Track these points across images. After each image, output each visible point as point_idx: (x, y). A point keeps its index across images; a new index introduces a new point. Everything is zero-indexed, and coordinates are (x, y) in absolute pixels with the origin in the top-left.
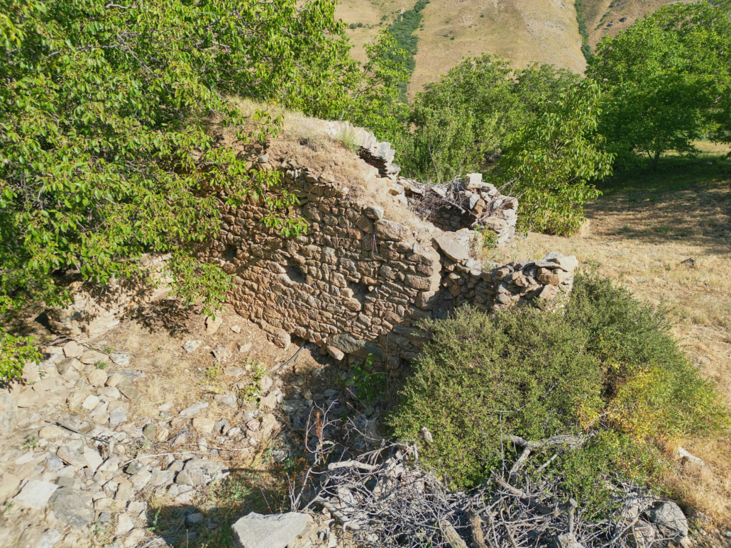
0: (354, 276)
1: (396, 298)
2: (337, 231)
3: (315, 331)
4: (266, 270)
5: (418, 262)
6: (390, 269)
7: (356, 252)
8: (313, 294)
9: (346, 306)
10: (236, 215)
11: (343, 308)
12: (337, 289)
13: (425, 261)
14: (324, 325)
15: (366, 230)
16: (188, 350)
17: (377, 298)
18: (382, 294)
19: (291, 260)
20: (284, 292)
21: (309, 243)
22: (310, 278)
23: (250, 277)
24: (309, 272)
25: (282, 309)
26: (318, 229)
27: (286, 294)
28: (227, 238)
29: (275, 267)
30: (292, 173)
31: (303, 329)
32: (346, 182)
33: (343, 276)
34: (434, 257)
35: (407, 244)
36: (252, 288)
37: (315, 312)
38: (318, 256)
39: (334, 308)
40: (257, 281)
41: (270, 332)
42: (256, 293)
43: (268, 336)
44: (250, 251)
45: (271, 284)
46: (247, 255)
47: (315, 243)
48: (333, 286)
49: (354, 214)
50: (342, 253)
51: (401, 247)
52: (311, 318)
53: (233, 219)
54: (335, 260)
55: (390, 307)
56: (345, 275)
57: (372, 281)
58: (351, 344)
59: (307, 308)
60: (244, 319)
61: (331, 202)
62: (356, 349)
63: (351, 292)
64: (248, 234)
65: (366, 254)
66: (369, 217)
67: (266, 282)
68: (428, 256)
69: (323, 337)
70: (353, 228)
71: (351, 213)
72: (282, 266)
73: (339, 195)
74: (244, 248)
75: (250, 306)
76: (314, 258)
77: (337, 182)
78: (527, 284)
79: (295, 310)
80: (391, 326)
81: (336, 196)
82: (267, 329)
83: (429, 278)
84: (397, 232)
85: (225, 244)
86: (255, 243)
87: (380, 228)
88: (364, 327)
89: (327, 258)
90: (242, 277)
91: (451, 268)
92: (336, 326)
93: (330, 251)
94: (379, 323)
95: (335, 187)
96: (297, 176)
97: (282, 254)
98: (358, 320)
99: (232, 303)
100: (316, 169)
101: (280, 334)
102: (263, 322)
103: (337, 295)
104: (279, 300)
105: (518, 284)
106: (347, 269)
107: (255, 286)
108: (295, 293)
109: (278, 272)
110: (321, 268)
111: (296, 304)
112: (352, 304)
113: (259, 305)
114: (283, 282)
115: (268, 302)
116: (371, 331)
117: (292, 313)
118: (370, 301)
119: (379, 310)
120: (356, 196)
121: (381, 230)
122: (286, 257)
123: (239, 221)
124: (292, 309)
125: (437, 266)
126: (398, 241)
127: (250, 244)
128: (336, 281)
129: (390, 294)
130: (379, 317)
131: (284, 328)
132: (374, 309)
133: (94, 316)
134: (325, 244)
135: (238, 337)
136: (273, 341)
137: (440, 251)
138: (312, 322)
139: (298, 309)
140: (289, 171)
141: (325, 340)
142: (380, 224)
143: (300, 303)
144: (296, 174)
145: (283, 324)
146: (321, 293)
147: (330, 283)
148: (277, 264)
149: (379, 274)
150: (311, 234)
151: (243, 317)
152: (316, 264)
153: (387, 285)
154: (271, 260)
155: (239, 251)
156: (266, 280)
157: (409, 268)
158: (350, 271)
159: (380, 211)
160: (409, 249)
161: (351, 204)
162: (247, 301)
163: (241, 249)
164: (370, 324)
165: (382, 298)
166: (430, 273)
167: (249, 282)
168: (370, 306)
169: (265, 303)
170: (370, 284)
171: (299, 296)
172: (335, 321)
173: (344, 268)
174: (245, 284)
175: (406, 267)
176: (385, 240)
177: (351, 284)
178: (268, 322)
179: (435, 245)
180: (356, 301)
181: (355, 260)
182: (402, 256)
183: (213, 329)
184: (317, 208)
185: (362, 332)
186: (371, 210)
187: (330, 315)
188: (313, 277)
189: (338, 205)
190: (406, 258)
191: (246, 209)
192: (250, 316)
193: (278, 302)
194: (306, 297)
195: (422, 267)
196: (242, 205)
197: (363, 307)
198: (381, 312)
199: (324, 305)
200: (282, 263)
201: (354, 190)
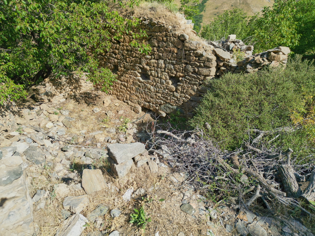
0: (172, 73)
1: (193, 82)
2: (165, 50)
3: (153, 104)
4: (131, 76)
5: (205, 61)
6: (191, 66)
7: (174, 60)
8: (152, 85)
9: (167, 89)
10: (118, 50)
11: (167, 90)
12: (164, 81)
13: (209, 60)
14: (157, 100)
15: (179, 47)
16: (95, 112)
17: (183, 83)
18: (186, 81)
19: (143, 69)
20: (139, 86)
21: (150, 60)
22: (151, 77)
23: (124, 80)
24: (151, 74)
25: (138, 94)
26: (156, 51)
27: (140, 87)
28: (114, 62)
29: (135, 73)
30: (145, 22)
31: (147, 104)
32: (170, 24)
33: (167, 74)
34: (214, 58)
35: (200, 51)
36: (125, 86)
37: (153, 94)
38: (156, 65)
39: (162, 91)
40: (127, 82)
41: (132, 106)
42: (127, 88)
43: (131, 108)
44: (124, 67)
45: (133, 82)
46: (123, 69)
47: (154, 59)
48: (162, 80)
49: (174, 40)
50: (167, 61)
51: (197, 53)
52: (151, 97)
53: (117, 51)
54: (163, 66)
55: (189, 87)
56: (168, 73)
57: (181, 74)
58: (169, 108)
59: (149, 92)
60: (120, 101)
61: (163, 35)
62: (172, 111)
63: (170, 82)
64: (124, 58)
65: (179, 60)
66: (182, 40)
67: (131, 81)
68: (210, 57)
69: (156, 106)
70: (173, 47)
71: (172, 39)
72: (139, 72)
73: (167, 30)
74: (122, 65)
75: (124, 95)
76: (154, 66)
77: (166, 24)
78: (262, 61)
79: (144, 94)
80: (190, 97)
81: (165, 31)
82: (131, 104)
83: (210, 69)
84: (195, 45)
85: (113, 65)
86: (127, 62)
87: (187, 44)
88: (176, 99)
89: (160, 65)
90: (121, 81)
91: (222, 64)
92: (163, 100)
93: (161, 61)
94: (184, 96)
95: (165, 26)
96: (147, 23)
97: (139, 66)
98: (174, 96)
99: (116, 94)
100: (156, 19)
101: (137, 107)
102: (129, 102)
103: (164, 84)
104: (137, 90)
105: (258, 62)
106: (169, 70)
107: (126, 84)
108: (144, 85)
109: (137, 76)
110: (157, 71)
111: (145, 91)
112: (171, 88)
113: (128, 94)
114: (139, 80)
115: (132, 92)
116: (180, 101)
117: (142, 96)
118: (180, 85)
119: (184, 90)
120: (175, 30)
121: (187, 45)
122: (140, 68)
123: (120, 52)
124: (143, 94)
125: (214, 63)
126: (196, 50)
127: (124, 63)
128: (164, 77)
129: (190, 80)
130: (184, 93)
131: (139, 104)
132: (182, 89)
133: (54, 95)
134: (160, 58)
135: (118, 108)
136: (134, 110)
137: (216, 55)
138: (152, 99)
139: (145, 93)
140: (143, 22)
141: (157, 108)
142: (186, 42)
143: (146, 90)
144: (147, 22)
145: (138, 102)
146: (156, 84)
147: (161, 78)
148: (136, 72)
149: (185, 70)
150: (153, 54)
151: (120, 100)
152: (154, 69)
153: (188, 76)
154: (134, 70)
155: (119, 68)
156: (131, 80)
157: (200, 65)
158: (170, 71)
159: (187, 37)
160: (201, 54)
161: (172, 34)
162: (122, 92)
163: (120, 66)
164: (179, 97)
165: (186, 83)
166: (211, 66)
167: (123, 83)
168: (180, 88)
169: (130, 93)
170: (180, 76)
171: (146, 87)
172: (162, 98)
173: (168, 69)
174: (121, 84)
175: (198, 64)
176: (189, 51)
177: (171, 78)
178: (131, 102)
179: (214, 52)
180: (173, 86)
181: (173, 64)
182: (197, 58)
183: (106, 104)
184: (156, 39)
185: (175, 102)
186: (183, 36)
187: (160, 95)
188: (153, 76)
189: (166, 36)
190: (199, 59)
191: (123, 46)
192: (123, 99)
193: (136, 91)
194: (149, 87)
195: (207, 63)
196: (121, 44)
197: (176, 89)
198: (185, 91)
199: (157, 90)
200: (139, 71)
201: (174, 27)
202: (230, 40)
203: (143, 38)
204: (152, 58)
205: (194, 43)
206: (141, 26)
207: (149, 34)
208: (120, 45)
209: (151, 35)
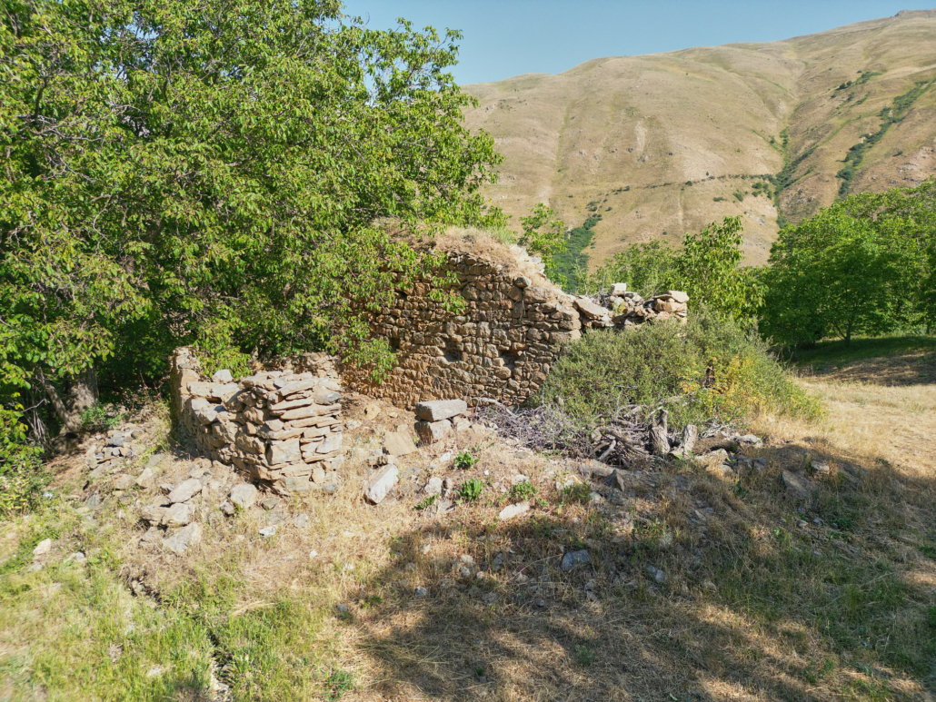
0: (505, 345)
1: (542, 357)
2: (491, 304)
4: (426, 355)
5: (560, 319)
6: (537, 330)
7: (507, 321)
8: (467, 370)
9: (497, 374)
10: (402, 309)
11: (495, 377)
12: (490, 360)
13: (566, 317)
14: (477, 398)
15: (516, 298)
17: (525, 361)
18: (529, 356)
19: (450, 341)
20: (441, 374)
21: (464, 323)
22: (465, 355)
23: (410, 365)
24: (465, 350)
25: (438, 391)
26: (475, 307)
27: (443, 376)
28: (392, 332)
29: (434, 350)
30: (455, 259)
32: (500, 261)
33: (495, 346)
34: (576, 315)
35: (550, 304)
36: (411, 376)
37: (469, 387)
38: (474, 332)
39: (486, 379)
40: (417, 368)
42: (415, 381)
44: (412, 341)
45: (429, 368)
46: (409, 344)
47: (471, 321)
48: (486, 358)
49: (506, 287)
50: (495, 324)
51: (546, 307)
53: (399, 312)
54: (488, 332)
55: (536, 367)
56: (497, 345)
57: (521, 345)
59: (461, 384)
60: (399, 409)
61: (487, 279)
63: (502, 361)
64: (411, 324)
65: (515, 320)
66: (520, 286)
67: (425, 367)
68: (568, 312)
70: (505, 299)
71: (504, 286)
72: (441, 348)
73: (494, 271)
74: (407, 338)
75: (408, 395)
76: (470, 335)
77: (493, 261)
79: (450, 389)
80: (538, 386)
81: (491, 273)
83: (570, 332)
84: (543, 294)
85: (389, 338)
86: (418, 331)
87: (528, 293)
88: (513, 392)
89: (482, 331)
90: (403, 367)
91: (589, 324)
92: (488, 397)
93: (485, 325)
94: (527, 385)
95: (491, 265)
97: (441, 337)
98: (509, 386)
99: (390, 396)
100: (475, 254)
103: (489, 366)
106: (499, 339)
107: (414, 373)
108: (451, 372)
109: (436, 355)
110: (476, 343)
111: (452, 382)
112: (502, 372)
113: (417, 392)
114: (441, 363)
115: (425, 387)
116: (520, 395)
117: (447, 393)
118: (519, 365)
119: (526, 373)
120: (508, 271)
121: (529, 295)
122: (444, 339)
123: (405, 313)
124: (447, 389)
125: (576, 323)
126: (544, 302)
127: (412, 333)
128: (489, 353)
129: (537, 355)
130: (528, 380)
132: (523, 372)
134: (482, 319)
135: (395, 420)
137: (579, 310)
139: (452, 387)
140: (452, 259)
142: (528, 290)
143: (455, 381)
144: (459, 260)
146: (475, 367)
147: (483, 355)
148: (436, 347)
149: (528, 337)
150: (468, 313)
151: (399, 407)
152: (472, 339)
153: (533, 346)
154: (431, 345)
155: (402, 342)
156: (425, 365)
157: (553, 326)
158: (501, 341)
159: (529, 282)
160: (553, 308)
161: (504, 278)
162: (404, 390)
163: (404, 339)
164: (518, 388)
165: (530, 360)
166: (571, 327)
167: (408, 371)
168: (519, 370)
169: (422, 389)
170: (519, 349)
171: (455, 374)
172: (486, 393)
173: (497, 338)
174: (405, 373)
175: (550, 326)
176: (532, 304)
177: (503, 353)
179: (575, 305)
180: (506, 369)
181: (506, 329)
182: (547, 316)
183: (371, 416)
184: (475, 287)
185: (511, 398)
186: (521, 280)
187: (482, 387)
188: (468, 353)
189: (493, 281)
190: (550, 317)
191: (412, 301)
192: (407, 405)
193: (435, 384)
194: (461, 373)
195: (564, 323)
196: (409, 298)
197: (512, 373)
198: (529, 374)
199: (477, 378)
200: (441, 345)
201: (507, 267)
202: (615, 292)
203: (452, 286)
204: (467, 319)
205: (541, 290)
206: (449, 265)
207: (464, 278)
208: (406, 300)
209: (466, 281)
